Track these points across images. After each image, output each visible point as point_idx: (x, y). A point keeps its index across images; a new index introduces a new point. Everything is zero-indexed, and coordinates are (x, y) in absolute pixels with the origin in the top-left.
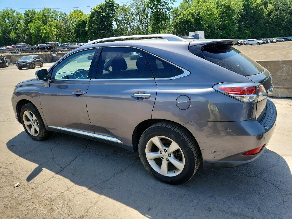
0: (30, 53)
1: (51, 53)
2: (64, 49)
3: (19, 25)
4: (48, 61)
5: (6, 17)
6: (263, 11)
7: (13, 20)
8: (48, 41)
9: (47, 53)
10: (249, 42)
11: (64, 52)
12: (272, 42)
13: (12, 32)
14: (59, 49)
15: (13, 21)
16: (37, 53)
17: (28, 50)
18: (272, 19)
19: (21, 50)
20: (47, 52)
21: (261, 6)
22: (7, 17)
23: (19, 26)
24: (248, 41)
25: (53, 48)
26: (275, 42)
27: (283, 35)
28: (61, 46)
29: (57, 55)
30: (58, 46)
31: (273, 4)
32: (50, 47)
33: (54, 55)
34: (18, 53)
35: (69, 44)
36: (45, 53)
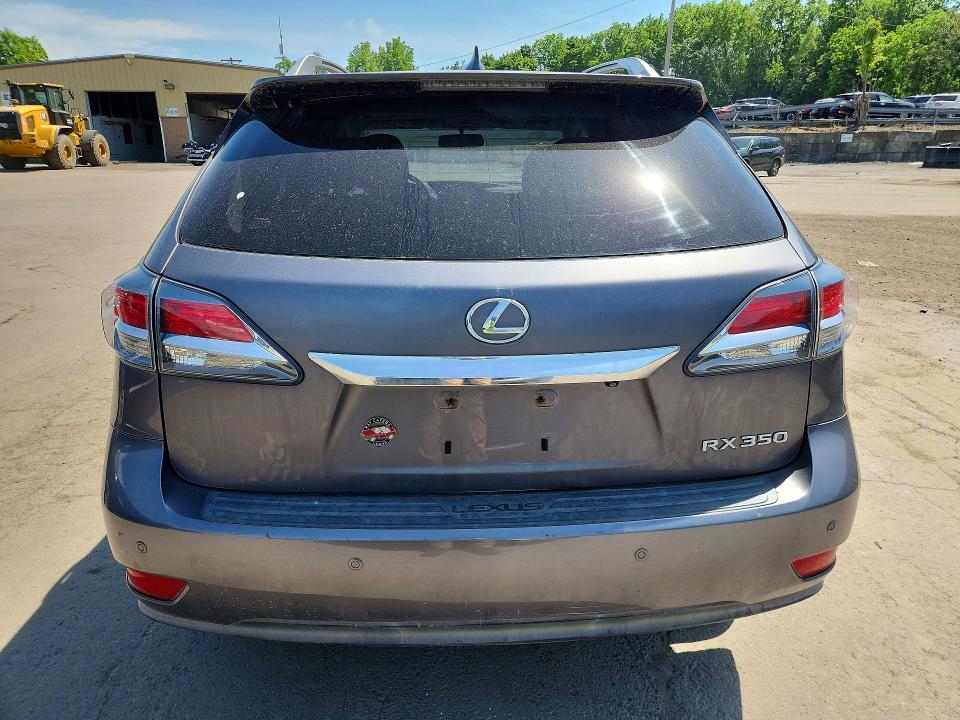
0: (771, 127)
1: (841, 129)
2: (898, 115)
3: (805, 36)
4: (819, 158)
5: (773, 16)
7: (792, 24)
8: (850, 88)
9: (826, 130)
11: (888, 129)
13: (776, 60)
14: (873, 115)
15: (791, 27)
16: (793, 129)
17: (768, 119)
19: (750, 118)
20: (828, 125)
22: (778, 13)
23: (802, 42)
25: (855, 114)
28: (888, 105)
29: (856, 137)
30: (878, 105)
32: (845, 108)
33: (847, 138)
34: (736, 127)
35: (927, 99)
36: (819, 129)
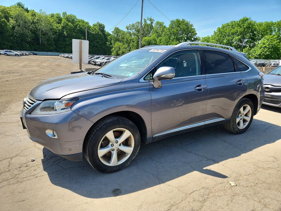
6: (7, 24)
10: (7, 52)
12: (26, 55)
18: (16, 33)
21: (3, 18)
24: (5, 51)
26: (28, 55)
27: (29, 50)
31: (14, 19)
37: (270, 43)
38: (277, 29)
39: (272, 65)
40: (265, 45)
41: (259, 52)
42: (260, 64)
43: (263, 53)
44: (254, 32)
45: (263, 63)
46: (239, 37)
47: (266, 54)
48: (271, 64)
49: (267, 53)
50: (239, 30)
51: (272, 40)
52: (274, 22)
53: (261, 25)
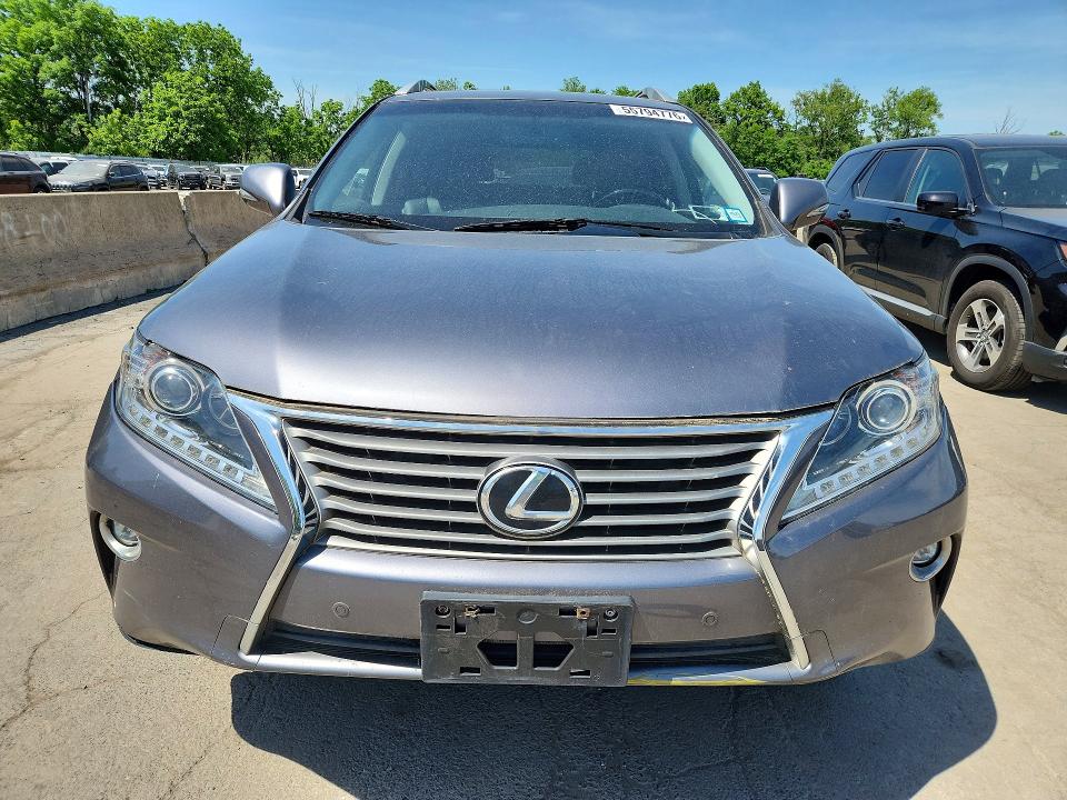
37: (191, 103)
38: (194, 52)
39: (228, 182)
40: (174, 108)
41: (158, 131)
42: (187, 177)
43: (177, 136)
44: (116, 49)
45: (198, 176)
46: (64, 63)
47: (187, 142)
48: (223, 179)
49: (192, 137)
50: (54, 33)
51: (191, 89)
52: (179, 24)
53: (135, 27)
